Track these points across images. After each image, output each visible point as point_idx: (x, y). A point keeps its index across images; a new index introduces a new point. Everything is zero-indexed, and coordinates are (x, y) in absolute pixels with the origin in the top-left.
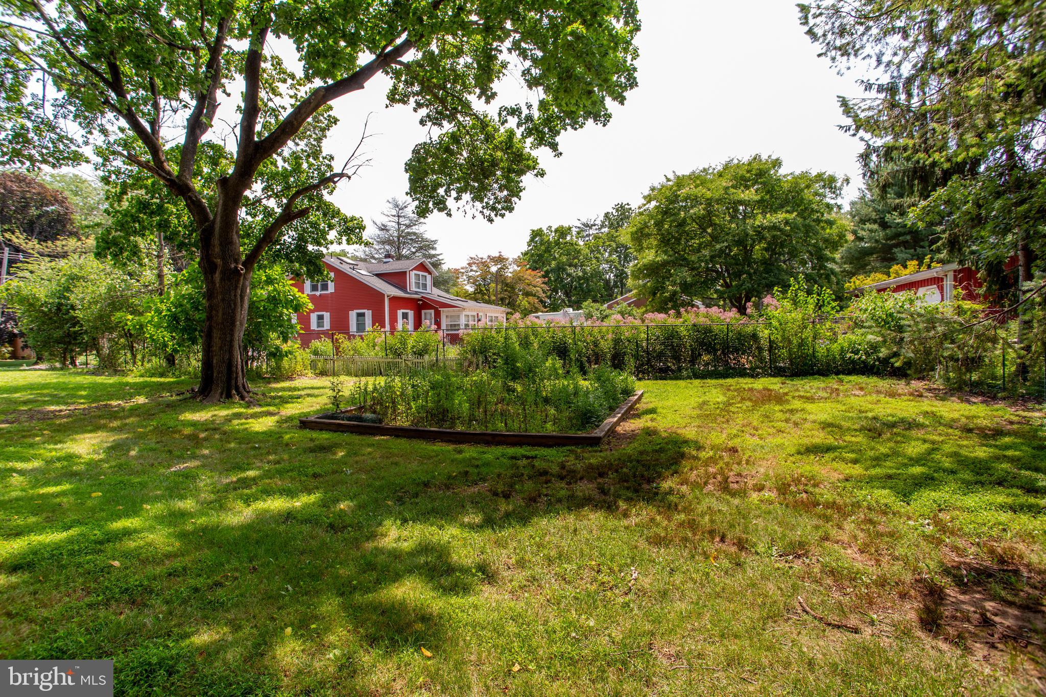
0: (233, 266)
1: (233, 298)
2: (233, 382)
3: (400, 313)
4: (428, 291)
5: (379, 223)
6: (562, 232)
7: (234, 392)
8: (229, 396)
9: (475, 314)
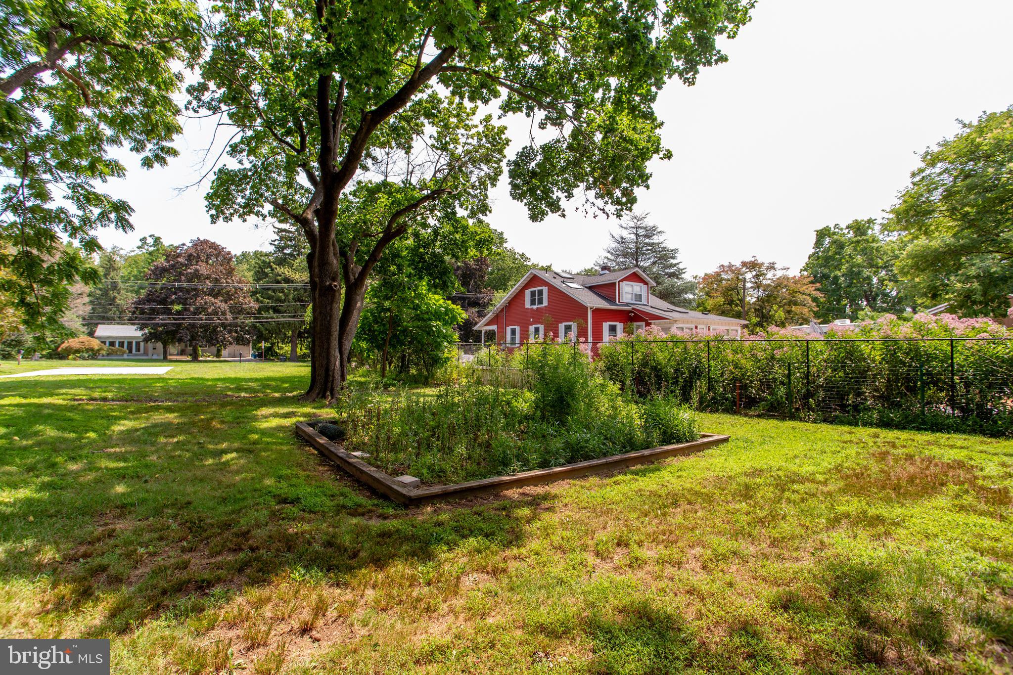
0: (328, 283)
1: (328, 311)
2: (330, 384)
3: (606, 326)
4: (644, 301)
5: (617, 237)
6: (859, 228)
7: (328, 393)
8: (324, 397)
9: (693, 326)
